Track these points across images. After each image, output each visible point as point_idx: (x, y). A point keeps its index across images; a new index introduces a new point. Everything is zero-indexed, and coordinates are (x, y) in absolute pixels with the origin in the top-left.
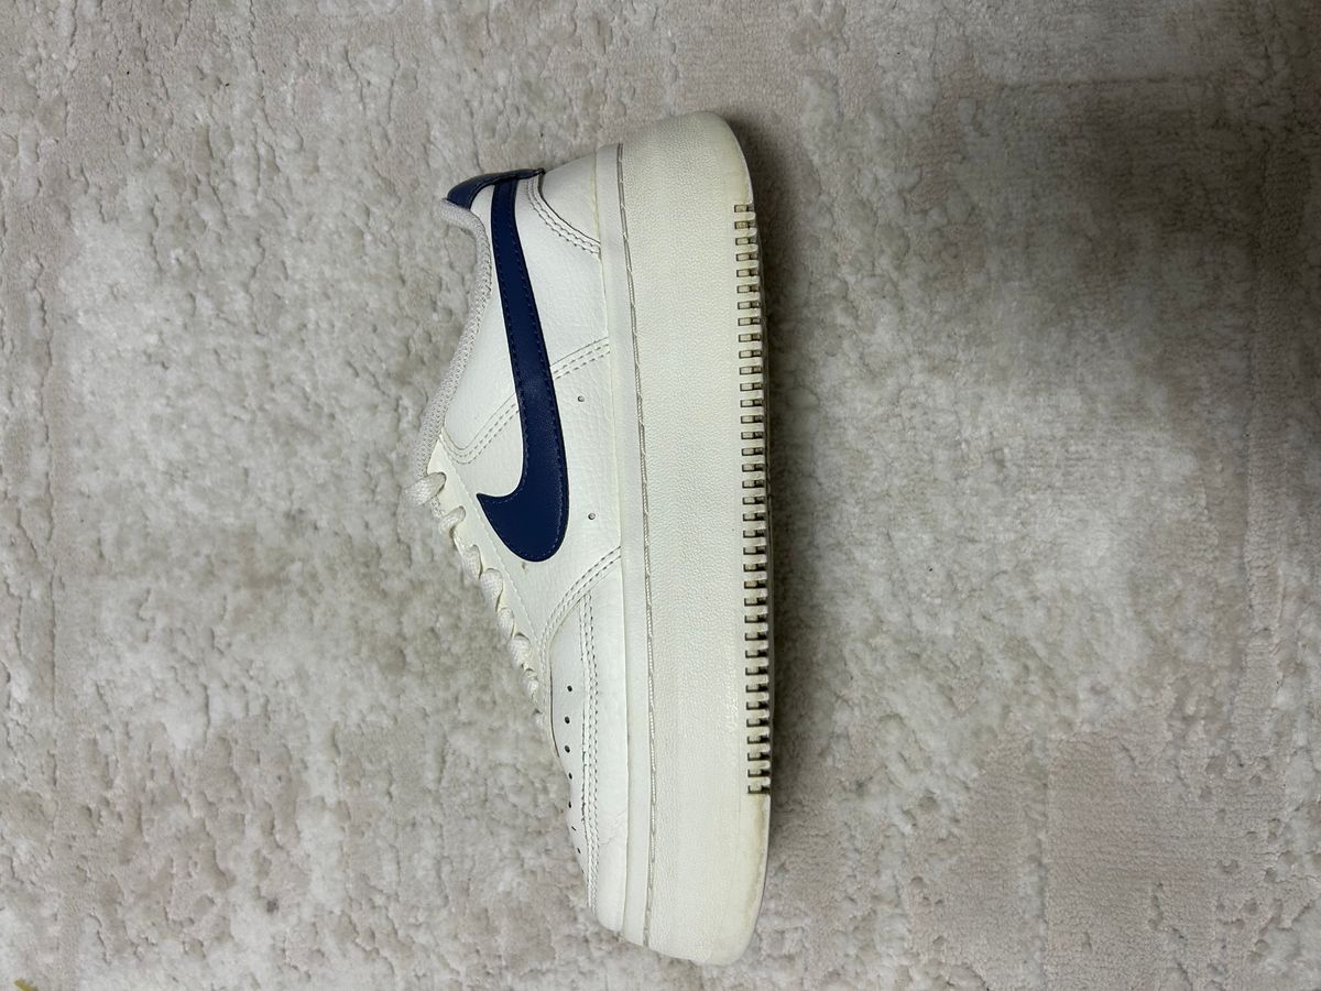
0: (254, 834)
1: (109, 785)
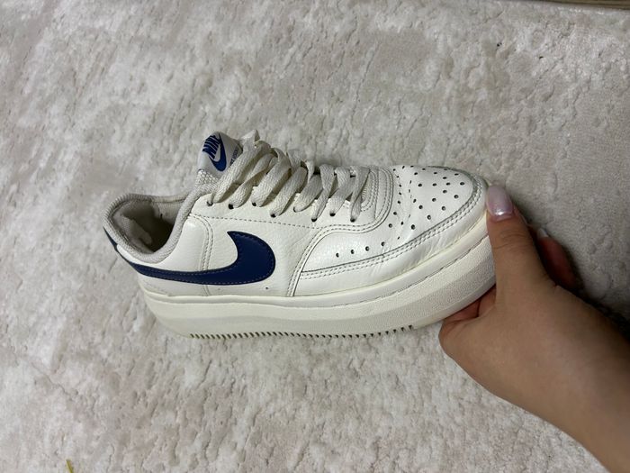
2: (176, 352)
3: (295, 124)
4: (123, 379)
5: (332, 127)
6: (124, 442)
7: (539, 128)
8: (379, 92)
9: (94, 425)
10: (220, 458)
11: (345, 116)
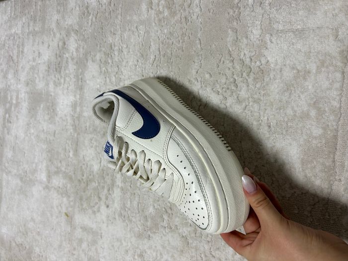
0: (106, 190)
1: (83, 176)
2: (88, 159)
3: (101, 50)
4: (73, 176)
5: (115, 47)
6: (81, 199)
7: (190, 21)
8: (128, 25)
9: (69, 197)
10: (115, 192)
11: (118, 40)
